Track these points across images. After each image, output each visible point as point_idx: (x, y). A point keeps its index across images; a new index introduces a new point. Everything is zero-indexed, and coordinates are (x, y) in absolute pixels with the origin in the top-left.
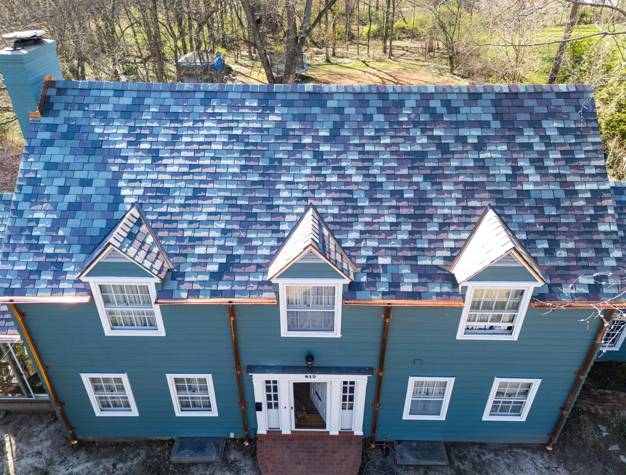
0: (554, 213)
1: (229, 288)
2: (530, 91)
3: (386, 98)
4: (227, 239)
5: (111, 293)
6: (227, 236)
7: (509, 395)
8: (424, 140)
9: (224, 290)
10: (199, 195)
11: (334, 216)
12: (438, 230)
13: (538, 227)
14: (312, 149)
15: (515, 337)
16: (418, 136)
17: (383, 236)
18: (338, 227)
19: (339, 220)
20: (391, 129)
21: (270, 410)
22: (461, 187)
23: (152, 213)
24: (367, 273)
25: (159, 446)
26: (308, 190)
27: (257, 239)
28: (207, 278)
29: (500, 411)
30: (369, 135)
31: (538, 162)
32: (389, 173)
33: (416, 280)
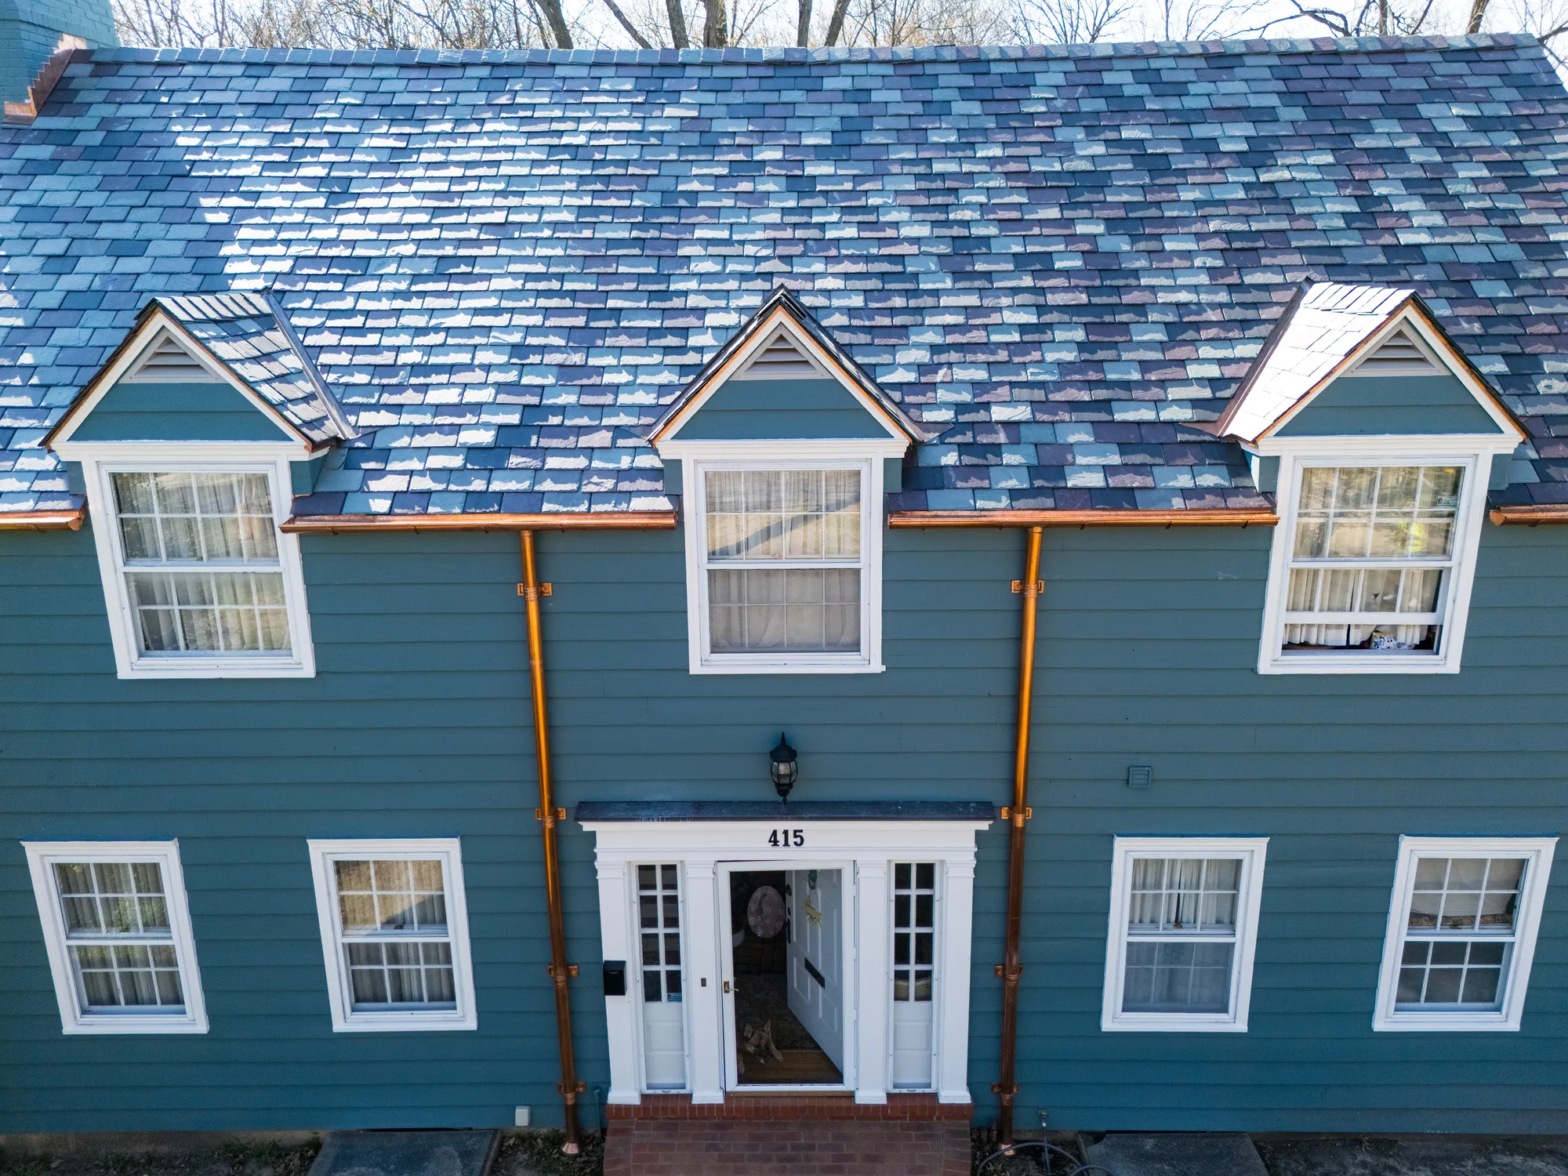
0: (1502, 294)
1: (525, 485)
2: (1371, 49)
3: (985, 71)
4: (526, 369)
5: (150, 510)
6: (528, 361)
7: (1455, 923)
8: (1099, 149)
9: (509, 492)
10: (452, 271)
11: (850, 311)
12: (1165, 338)
13: (1465, 325)
14: (783, 172)
15: (1449, 660)
16: (1081, 141)
17: (1003, 355)
18: (863, 338)
19: (867, 323)
20: (1001, 128)
21: (654, 1006)
22: (1218, 243)
23: (309, 312)
24: (959, 444)
25: (266, 1164)
26: (774, 258)
27: (617, 368)
28: (457, 461)
29: (1427, 1000)
30: (944, 141)
31: (1431, 186)
32: (1006, 217)
33: (1115, 459)
